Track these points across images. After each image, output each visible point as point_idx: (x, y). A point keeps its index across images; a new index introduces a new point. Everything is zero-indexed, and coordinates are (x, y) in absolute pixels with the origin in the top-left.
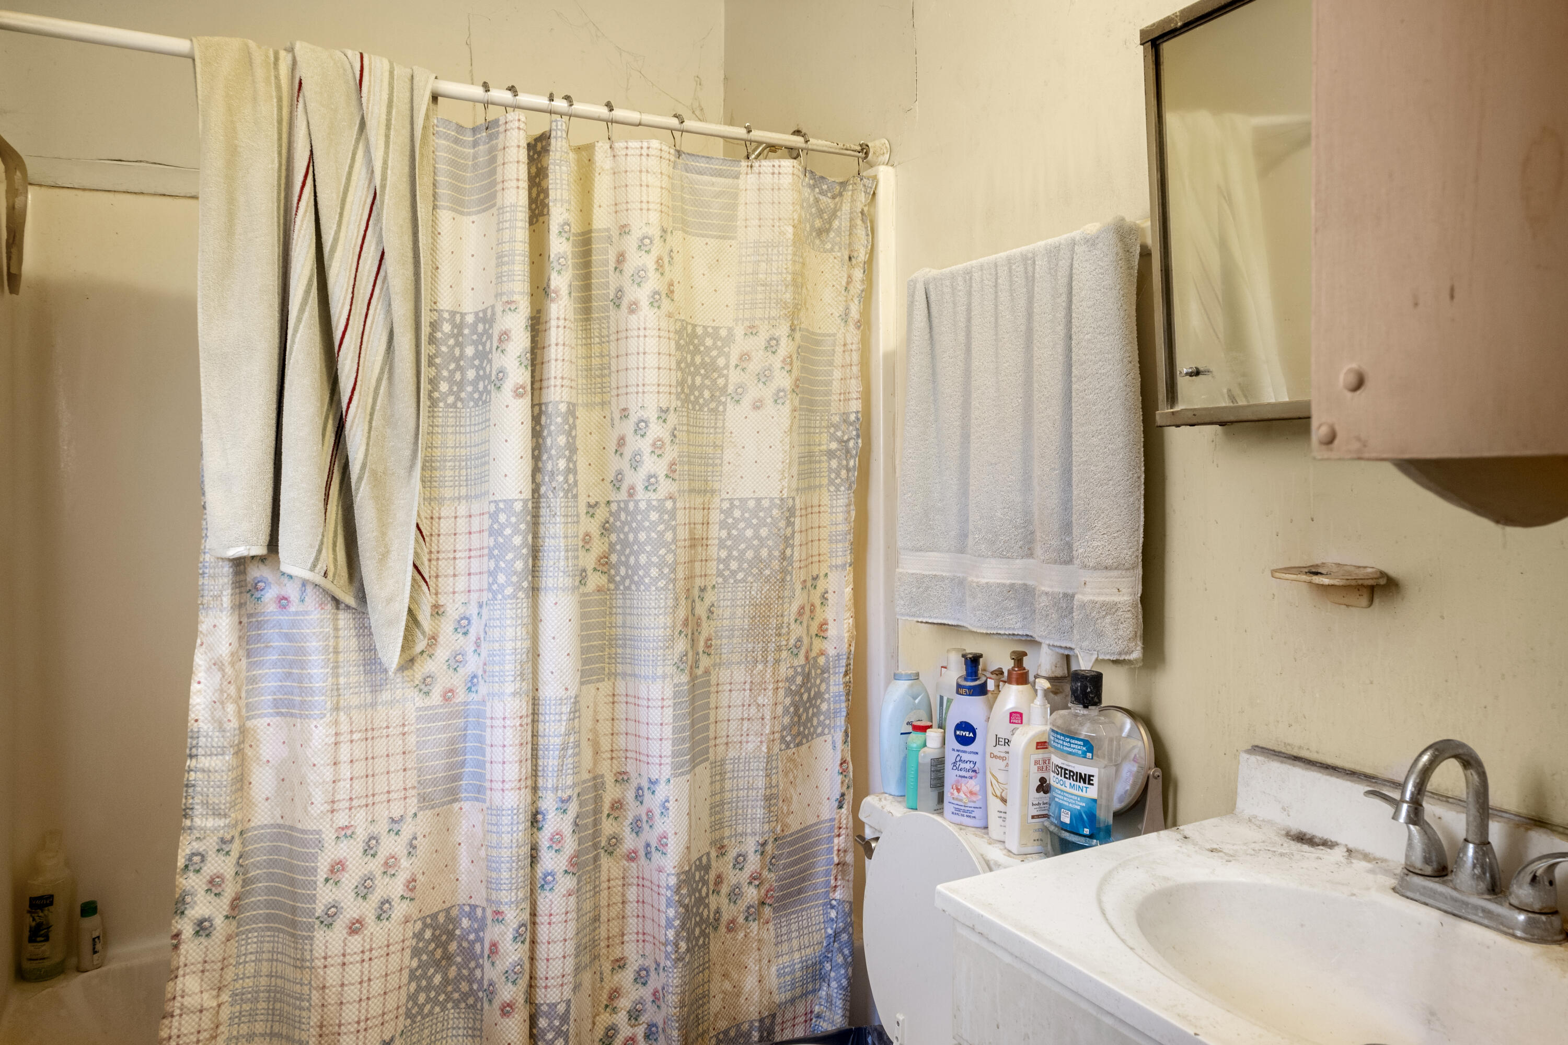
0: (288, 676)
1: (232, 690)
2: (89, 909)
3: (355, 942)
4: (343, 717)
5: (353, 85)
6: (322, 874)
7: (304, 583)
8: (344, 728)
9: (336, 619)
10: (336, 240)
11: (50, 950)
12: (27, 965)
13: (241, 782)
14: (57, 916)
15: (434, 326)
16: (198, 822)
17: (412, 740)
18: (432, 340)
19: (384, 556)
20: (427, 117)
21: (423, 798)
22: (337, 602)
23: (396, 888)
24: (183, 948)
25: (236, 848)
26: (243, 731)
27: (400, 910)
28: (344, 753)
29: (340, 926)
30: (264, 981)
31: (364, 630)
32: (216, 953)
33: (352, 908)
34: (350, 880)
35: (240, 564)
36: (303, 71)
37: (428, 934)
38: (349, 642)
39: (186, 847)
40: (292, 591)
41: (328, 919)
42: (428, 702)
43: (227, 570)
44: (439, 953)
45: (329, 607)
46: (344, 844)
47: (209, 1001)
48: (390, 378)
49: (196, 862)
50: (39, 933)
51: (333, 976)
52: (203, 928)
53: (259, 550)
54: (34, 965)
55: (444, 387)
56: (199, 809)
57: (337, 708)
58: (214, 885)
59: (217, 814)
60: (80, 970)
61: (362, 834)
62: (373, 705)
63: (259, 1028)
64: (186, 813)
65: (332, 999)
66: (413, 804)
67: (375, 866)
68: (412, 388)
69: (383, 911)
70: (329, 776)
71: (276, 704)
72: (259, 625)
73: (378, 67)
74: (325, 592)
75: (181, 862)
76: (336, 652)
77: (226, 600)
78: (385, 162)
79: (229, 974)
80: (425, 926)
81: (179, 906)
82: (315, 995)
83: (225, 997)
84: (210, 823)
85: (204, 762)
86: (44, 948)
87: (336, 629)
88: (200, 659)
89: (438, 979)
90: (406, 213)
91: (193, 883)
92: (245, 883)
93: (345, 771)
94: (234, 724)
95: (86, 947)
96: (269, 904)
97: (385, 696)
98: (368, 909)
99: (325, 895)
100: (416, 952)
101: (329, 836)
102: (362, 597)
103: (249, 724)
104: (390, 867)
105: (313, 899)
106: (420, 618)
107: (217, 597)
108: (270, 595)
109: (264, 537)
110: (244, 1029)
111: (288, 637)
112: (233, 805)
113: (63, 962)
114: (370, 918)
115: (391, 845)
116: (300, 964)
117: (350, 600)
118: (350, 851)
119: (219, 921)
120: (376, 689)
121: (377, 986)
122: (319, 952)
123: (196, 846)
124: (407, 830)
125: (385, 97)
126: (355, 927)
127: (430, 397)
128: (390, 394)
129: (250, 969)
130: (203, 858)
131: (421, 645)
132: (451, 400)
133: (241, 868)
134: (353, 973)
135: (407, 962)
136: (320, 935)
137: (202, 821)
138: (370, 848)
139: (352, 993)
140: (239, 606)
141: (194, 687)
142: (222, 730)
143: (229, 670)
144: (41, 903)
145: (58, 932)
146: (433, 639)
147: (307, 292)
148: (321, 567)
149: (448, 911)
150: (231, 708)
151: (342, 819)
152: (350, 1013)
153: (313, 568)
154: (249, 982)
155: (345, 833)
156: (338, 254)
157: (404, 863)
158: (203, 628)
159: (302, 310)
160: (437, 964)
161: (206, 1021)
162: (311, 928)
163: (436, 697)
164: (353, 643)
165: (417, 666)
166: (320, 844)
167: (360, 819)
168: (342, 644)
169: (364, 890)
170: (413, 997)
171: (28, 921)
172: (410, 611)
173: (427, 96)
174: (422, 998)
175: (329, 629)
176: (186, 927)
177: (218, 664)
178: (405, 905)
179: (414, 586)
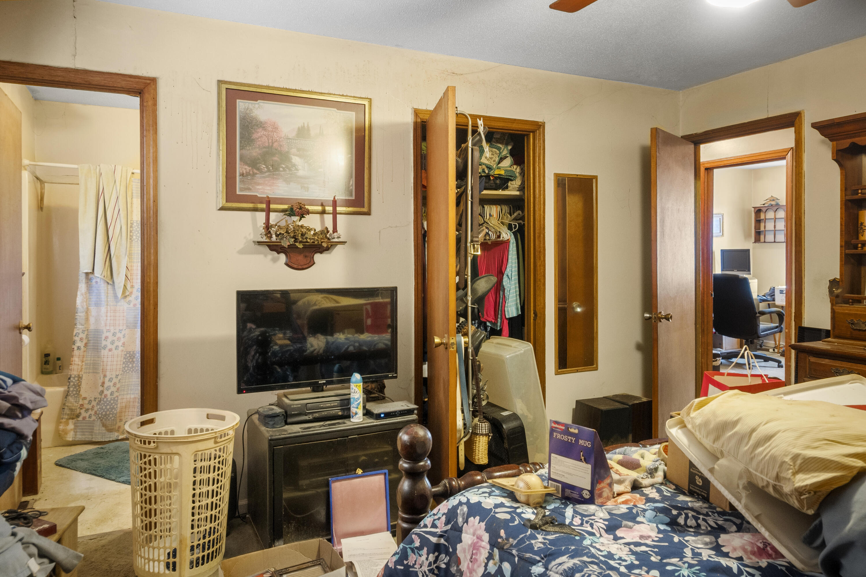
0: (97, 298)
1: (85, 300)
2: (59, 359)
3: (110, 353)
4: (108, 307)
5: (113, 173)
6: (103, 338)
7: (101, 278)
8: (109, 309)
9: (107, 287)
10: (108, 206)
11: (49, 367)
12: (44, 370)
13: (87, 319)
14: (51, 358)
15: (132, 224)
16: (78, 326)
17: (125, 314)
18: (131, 227)
19: (119, 274)
20: (130, 178)
21: (127, 326)
22: (108, 283)
23: (120, 344)
24: (75, 352)
25: (86, 332)
26: (87, 309)
27: (121, 348)
28: (109, 314)
29: (107, 350)
30: (92, 361)
31: (114, 289)
32: (82, 354)
33: (110, 346)
34: (109, 340)
35: (87, 274)
36: (101, 171)
37: (128, 355)
38: (111, 291)
39: (75, 331)
40: (98, 280)
41: (105, 347)
42: (129, 306)
43: (84, 275)
44: (131, 360)
45: (106, 284)
46: (108, 333)
47: (80, 363)
48: (121, 236)
49: (77, 335)
50: (46, 363)
51: (105, 359)
52: (79, 348)
53: (91, 271)
54: (45, 370)
55: (134, 237)
56: (78, 324)
57: (107, 305)
58: (81, 339)
59: (82, 325)
60: (56, 373)
61: (112, 331)
62: (116, 305)
63: (91, 371)
64: (75, 324)
65: (105, 364)
66: (125, 327)
67: (115, 338)
68: (126, 238)
69: (117, 348)
70: (105, 318)
71: (95, 304)
72: (92, 287)
73: (119, 168)
74: (105, 281)
75: (74, 334)
76: (107, 293)
77: (84, 281)
78: (120, 190)
79: (85, 359)
80: (127, 353)
81: (74, 343)
82: (102, 363)
83: (83, 364)
84: (80, 327)
85: (79, 314)
86: (48, 366)
87: (108, 288)
88: (79, 293)
89: (130, 366)
90: (125, 200)
91: (76, 338)
92: (88, 340)
93: (109, 318)
94: (85, 307)
95: (58, 368)
96: (93, 346)
97: (119, 304)
98: (113, 347)
99: (104, 343)
100: (125, 358)
101: (105, 331)
102: (113, 282)
103: (89, 308)
104: (119, 339)
105: (101, 343)
106: (127, 288)
107: (82, 281)
108: (94, 281)
109: (92, 268)
110: (88, 371)
111: (97, 290)
112: (85, 324)
113: (52, 371)
114: (114, 349)
115: (119, 335)
116: (99, 357)
117: (111, 282)
118: (110, 335)
119: (82, 347)
120: (117, 302)
121: (115, 363)
122: (102, 354)
123: (77, 331)
124: (123, 332)
125: (120, 175)
126: (110, 350)
127: (130, 239)
128: (121, 238)
129: (89, 359)
130: (79, 334)
131: (127, 293)
132: (136, 240)
133: (87, 337)
134: (110, 359)
135: (122, 360)
136: (103, 351)
137: (79, 326)
138: (114, 334)
139: (109, 363)
140: (87, 283)
141: (77, 299)
142: (83, 308)
143: (84, 296)
144: (47, 355)
145: (51, 362)
146: (131, 293)
147: (102, 218)
148: (103, 275)
149: (133, 352)
150: (85, 303)
151: (108, 328)
152: (109, 367)
153: (101, 275)
154: (89, 362)
155: (108, 331)
156: (109, 210)
157: (122, 339)
158: (79, 287)
159: (101, 220)
160: (130, 362)
161: (79, 367)
162: (101, 349)
163: (132, 305)
164: (112, 292)
165: (127, 298)
166: (103, 332)
167: (112, 328)
168: (109, 292)
169: (112, 343)
170: (124, 368)
171: (44, 360)
172: (124, 285)
173: (130, 173)
174: (126, 369)
175: (106, 288)
176: (76, 348)
177: (82, 294)
178: (122, 348)
179: (125, 280)
